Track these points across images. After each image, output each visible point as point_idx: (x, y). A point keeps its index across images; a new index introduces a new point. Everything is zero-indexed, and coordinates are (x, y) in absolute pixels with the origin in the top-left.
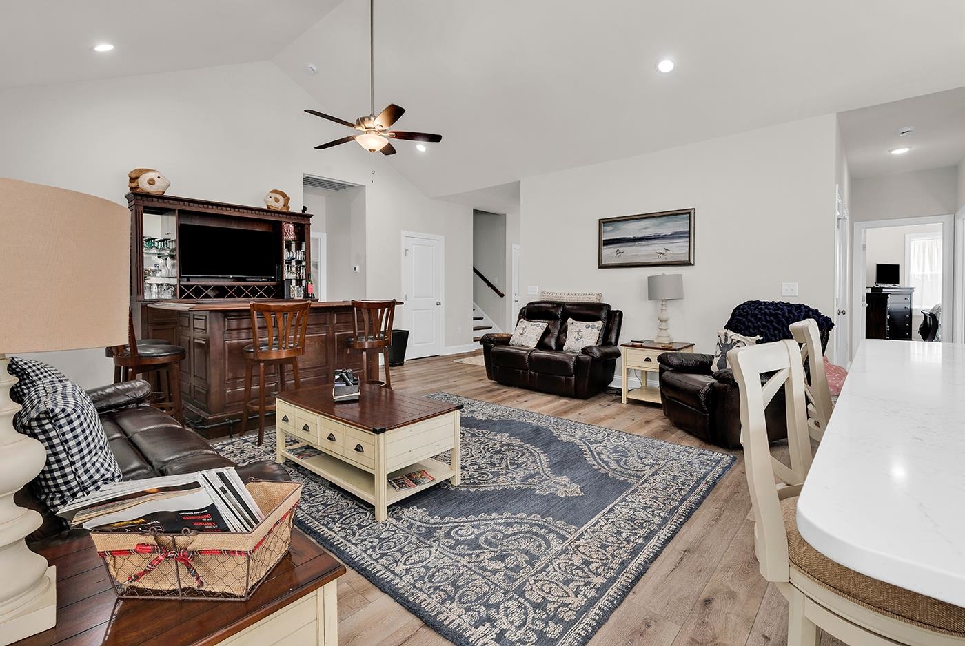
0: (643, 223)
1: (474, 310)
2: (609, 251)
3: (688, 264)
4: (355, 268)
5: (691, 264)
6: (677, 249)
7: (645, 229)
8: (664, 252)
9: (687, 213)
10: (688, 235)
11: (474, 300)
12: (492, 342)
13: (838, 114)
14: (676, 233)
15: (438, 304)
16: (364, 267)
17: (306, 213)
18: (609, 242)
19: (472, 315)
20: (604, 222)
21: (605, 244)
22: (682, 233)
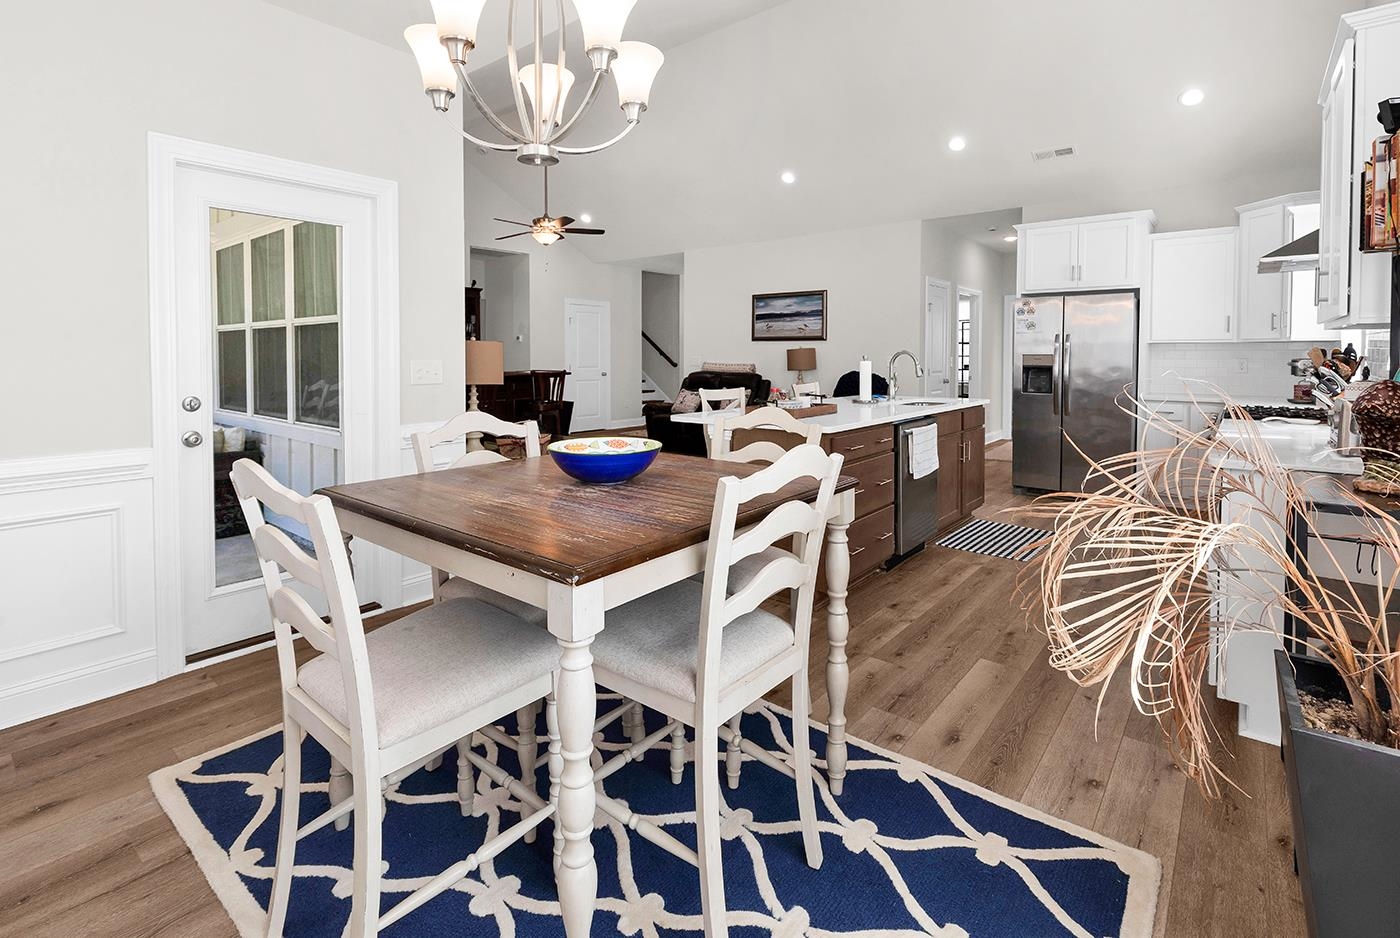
0: (788, 301)
1: (643, 381)
2: (761, 325)
3: (821, 338)
4: (518, 338)
5: (823, 339)
6: (812, 325)
7: (789, 306)
8: (803, 327)
9: (820, 295)
10: (820, 314)
11: (643, 369)
12: (654, 410)
13: (923, 221)
14: (812, 311)
15: (604, 375)
16: (527, 337)
17: (476, 286)
18: (761, 317)
19: (641, 386)
20: (757, 298)
21: (757, 319)
22: (817, 311)
